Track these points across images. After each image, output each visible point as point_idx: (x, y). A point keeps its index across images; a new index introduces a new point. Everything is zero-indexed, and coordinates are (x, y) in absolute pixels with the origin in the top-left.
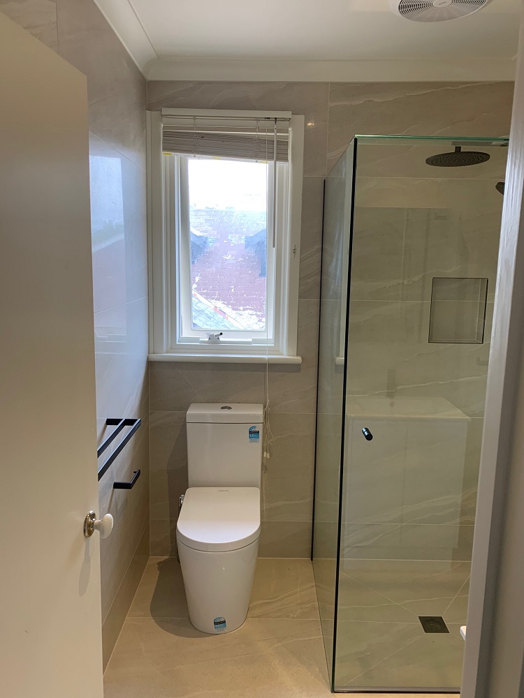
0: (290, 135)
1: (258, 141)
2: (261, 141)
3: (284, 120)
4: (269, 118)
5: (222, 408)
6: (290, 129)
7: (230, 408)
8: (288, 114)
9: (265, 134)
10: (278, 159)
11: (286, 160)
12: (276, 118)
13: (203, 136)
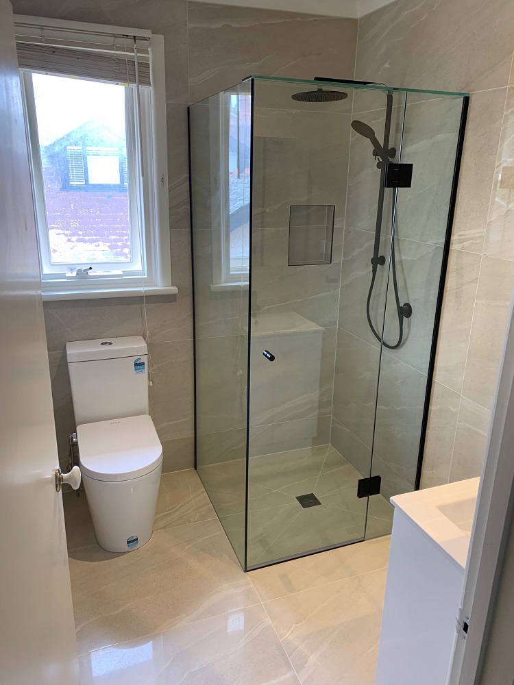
0: (150, 55)
1: (117, 61)
2: (120, 61)
3: (144, 39)
4: (127, 36)
5: (103, 344)
6: (149, 50)
7: (110, 344)
8: (146, 33)
9: (124, 53)
10: (140, 82)
11: (149, 84)
12: (135, 37)
13: (54, 50)
